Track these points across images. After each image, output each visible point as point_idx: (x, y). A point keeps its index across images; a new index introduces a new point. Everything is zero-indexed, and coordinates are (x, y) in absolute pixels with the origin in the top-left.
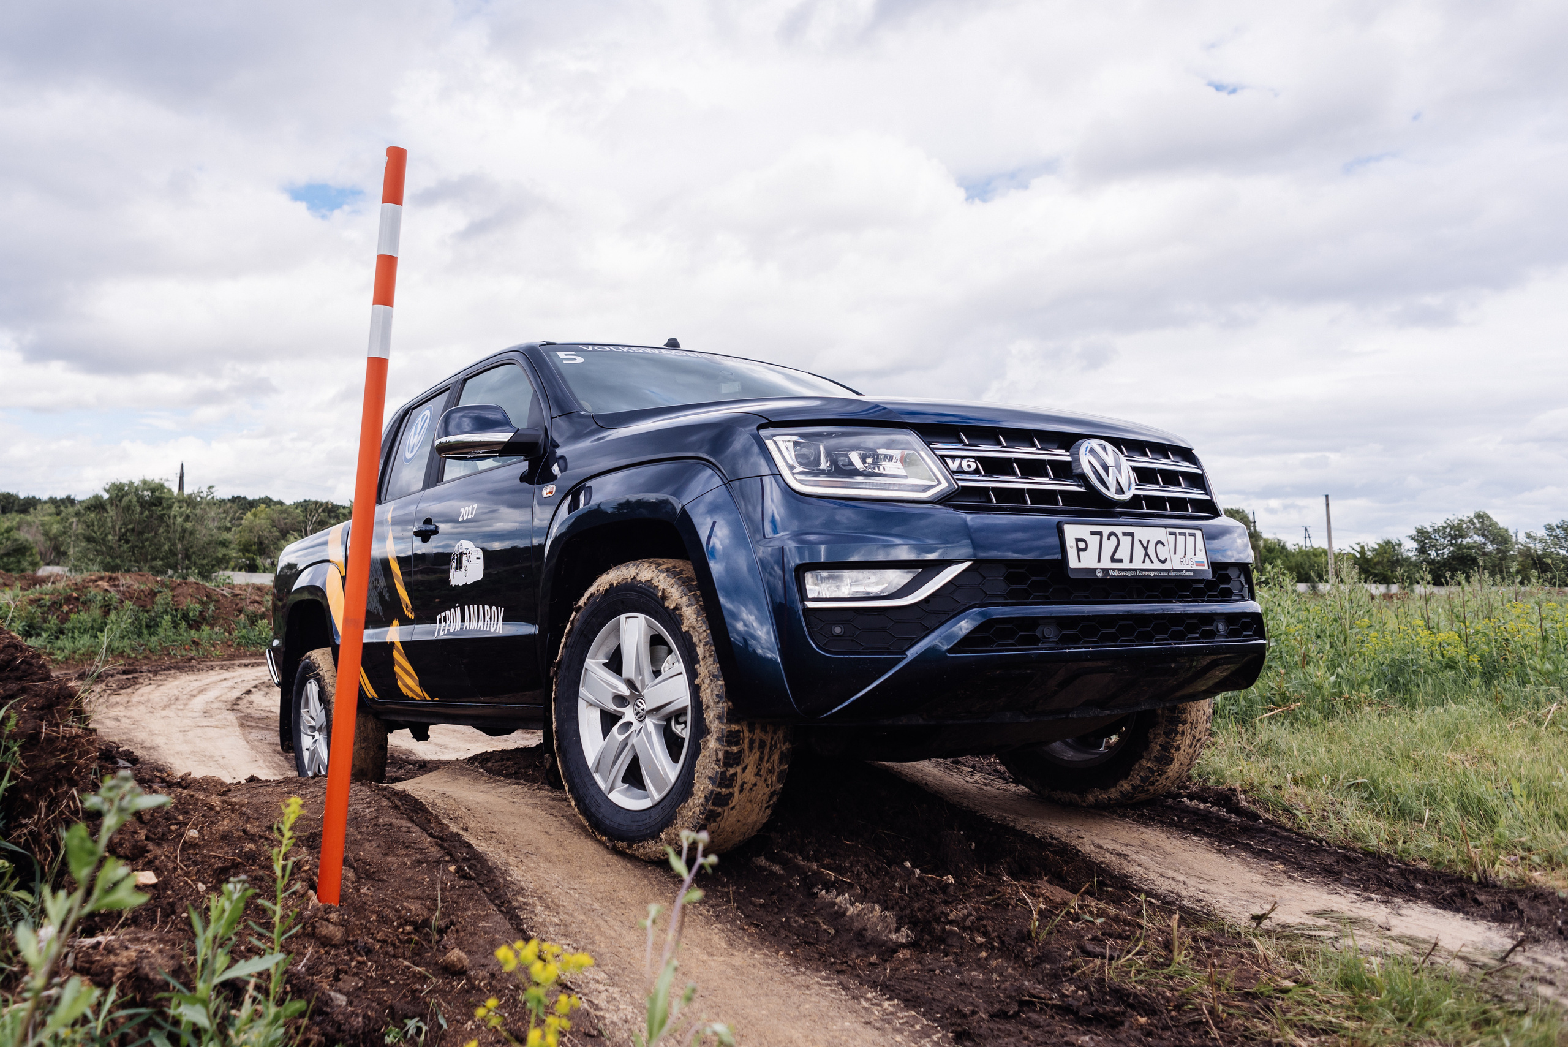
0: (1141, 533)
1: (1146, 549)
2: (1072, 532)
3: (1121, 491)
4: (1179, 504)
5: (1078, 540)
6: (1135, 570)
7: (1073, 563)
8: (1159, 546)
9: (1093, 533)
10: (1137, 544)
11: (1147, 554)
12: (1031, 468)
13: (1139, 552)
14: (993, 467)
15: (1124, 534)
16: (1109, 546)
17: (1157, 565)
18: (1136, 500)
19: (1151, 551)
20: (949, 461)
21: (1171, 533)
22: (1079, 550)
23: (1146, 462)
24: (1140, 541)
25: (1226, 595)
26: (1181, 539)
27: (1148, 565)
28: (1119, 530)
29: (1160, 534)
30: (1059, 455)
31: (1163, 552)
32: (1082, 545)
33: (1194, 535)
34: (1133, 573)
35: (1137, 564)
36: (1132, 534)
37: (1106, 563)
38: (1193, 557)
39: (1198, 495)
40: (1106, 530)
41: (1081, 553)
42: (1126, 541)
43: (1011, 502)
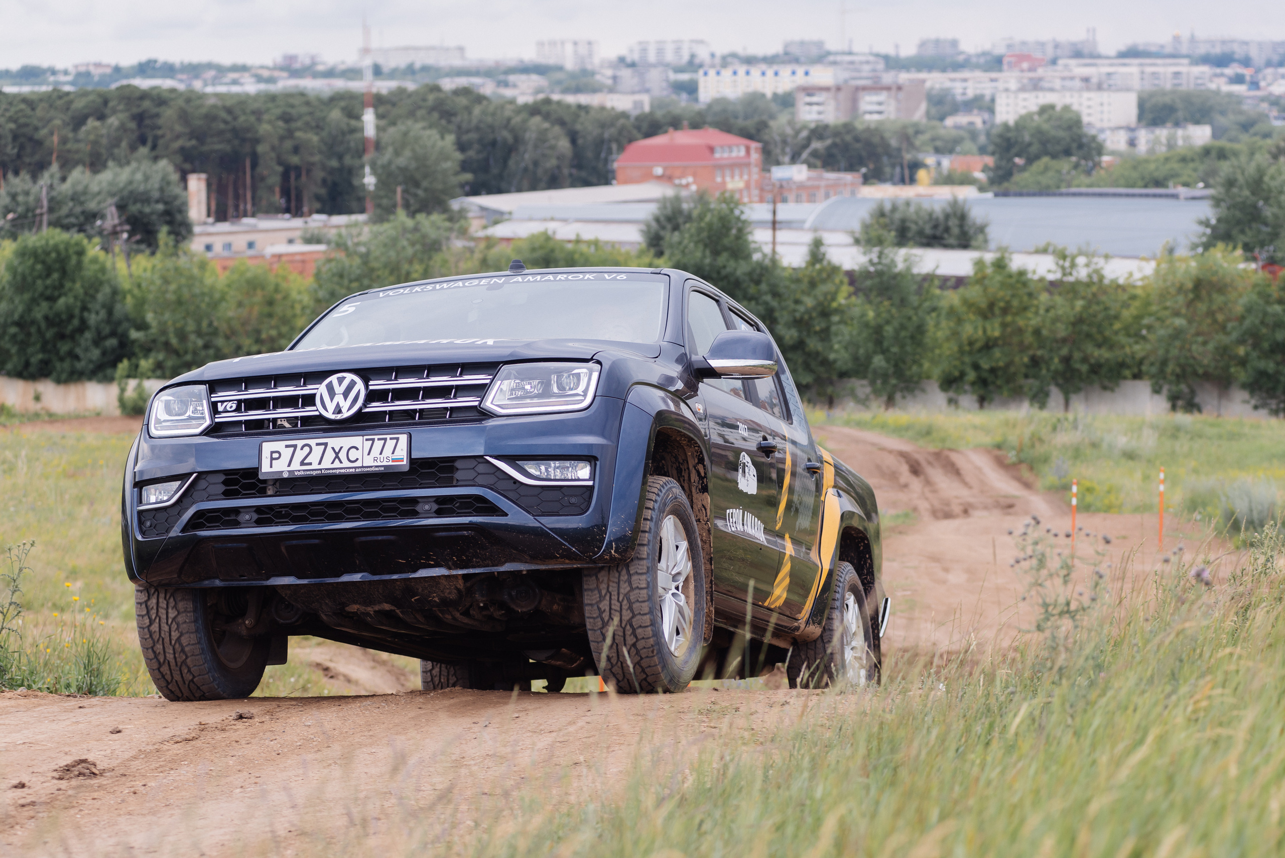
0: (336, 442)
1: (337, 454)
2: (268, 447)
3: (338, 410)
5: (272, 453)
6: (321, 470)
7: (265, 468)
8: (354, 450)
9: (287, 446)
10: (329, 449)
11: (337, 457)
12: (283, 402)
13: (331, 456)
15: (318, 444)
16: (300, 455)
17: (347, 464)
19: (342, 455)
20: (219, 404)
21: (367, 440)
22: (272, 459)
24: (333, 448)
26: (378, 444)
27: (337, 464)
28: (312, 442)
29: (356, 440)
31: (353, 455)
32: (275, 455)
33: (397, 439)
34: (319, 472)
35: (327, 464)
36: (326, 444)
37: (296, 466)
38: (390, 455)
40: (300, 443)
41: (274, 462)
42: (318, 450)
43: (256, 427)
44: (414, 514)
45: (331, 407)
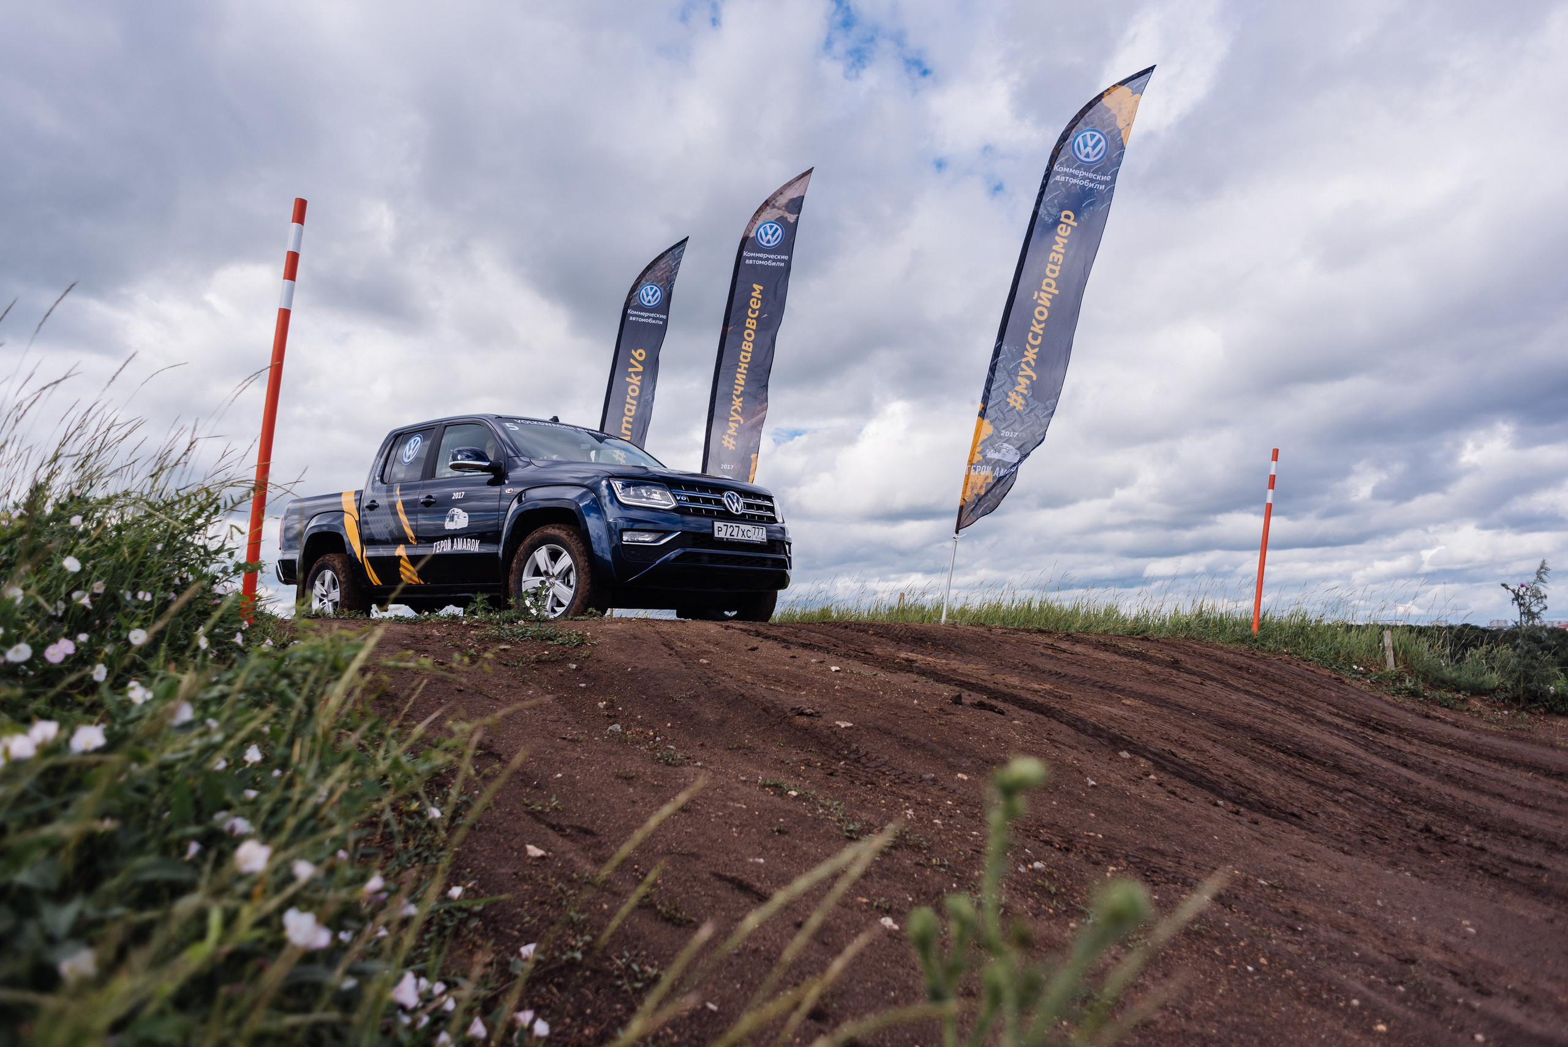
0: (742, 527)
1: (744, 533)
2: (717, 524)
3: (737, 511)
4: (761, 517)
5: (719, 527)
6: (738, 539)
7: (716, 535)
8: (749, 532)
9: (725, 526)
10: (740, 532)
11: (744, 535)
12: (707, 501)
13: (741, 533)
14: (693, 499)
15: (736, 527)
16: (730, 530)
17: (747, 539)
18: (744, 515)
20: (677, 496)
21: (753, 528)
23: (750, 501)
24: (742, 529)
25: (774, 552)
26: (757, 530)
27: (743, 538)
28: (734, 525)
29: (749, 527)
30: (717, 496)
31: (749, 534)
32: (720, 529)
33: (764, 529)
34: (737, 541)
35: (740, 537)
36: (739, 527)
37: (728, 536)
38: (761, 536)
39: (769, 514)
40: (729, 524)
41: (719, 532)
42: (736, 529)
43: (697, 512)
44: (765, 565)
45: (734, 509)
